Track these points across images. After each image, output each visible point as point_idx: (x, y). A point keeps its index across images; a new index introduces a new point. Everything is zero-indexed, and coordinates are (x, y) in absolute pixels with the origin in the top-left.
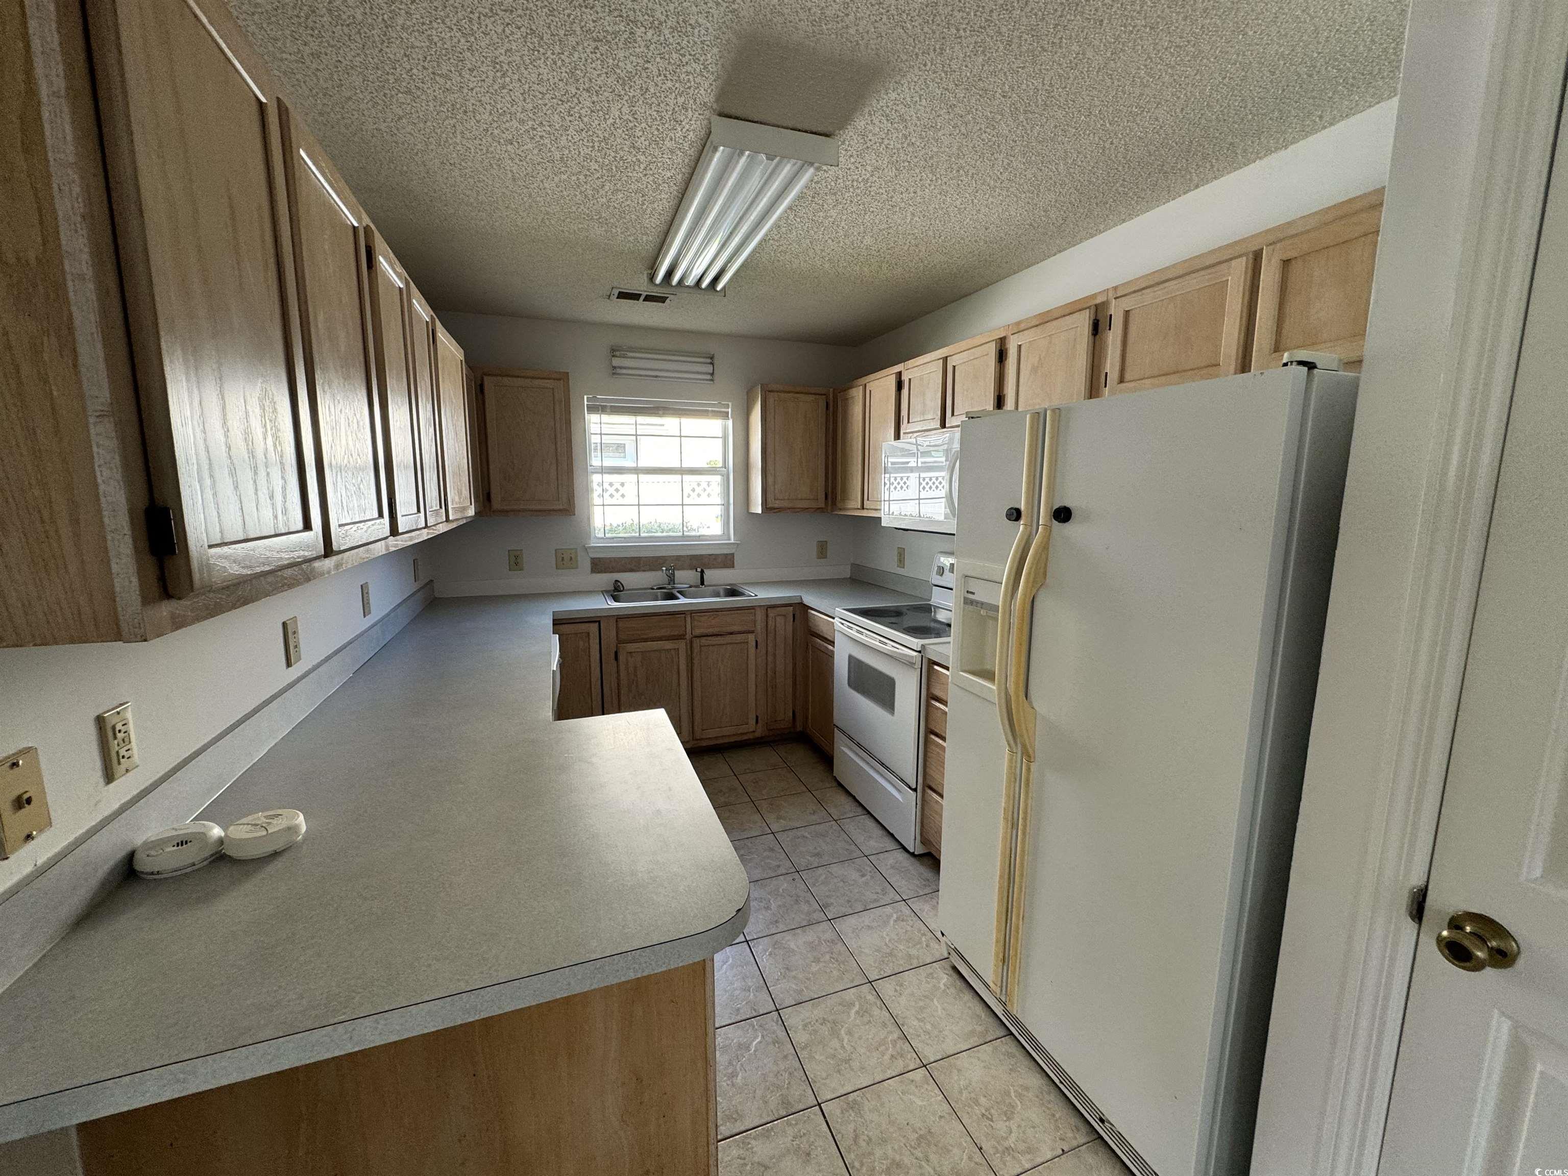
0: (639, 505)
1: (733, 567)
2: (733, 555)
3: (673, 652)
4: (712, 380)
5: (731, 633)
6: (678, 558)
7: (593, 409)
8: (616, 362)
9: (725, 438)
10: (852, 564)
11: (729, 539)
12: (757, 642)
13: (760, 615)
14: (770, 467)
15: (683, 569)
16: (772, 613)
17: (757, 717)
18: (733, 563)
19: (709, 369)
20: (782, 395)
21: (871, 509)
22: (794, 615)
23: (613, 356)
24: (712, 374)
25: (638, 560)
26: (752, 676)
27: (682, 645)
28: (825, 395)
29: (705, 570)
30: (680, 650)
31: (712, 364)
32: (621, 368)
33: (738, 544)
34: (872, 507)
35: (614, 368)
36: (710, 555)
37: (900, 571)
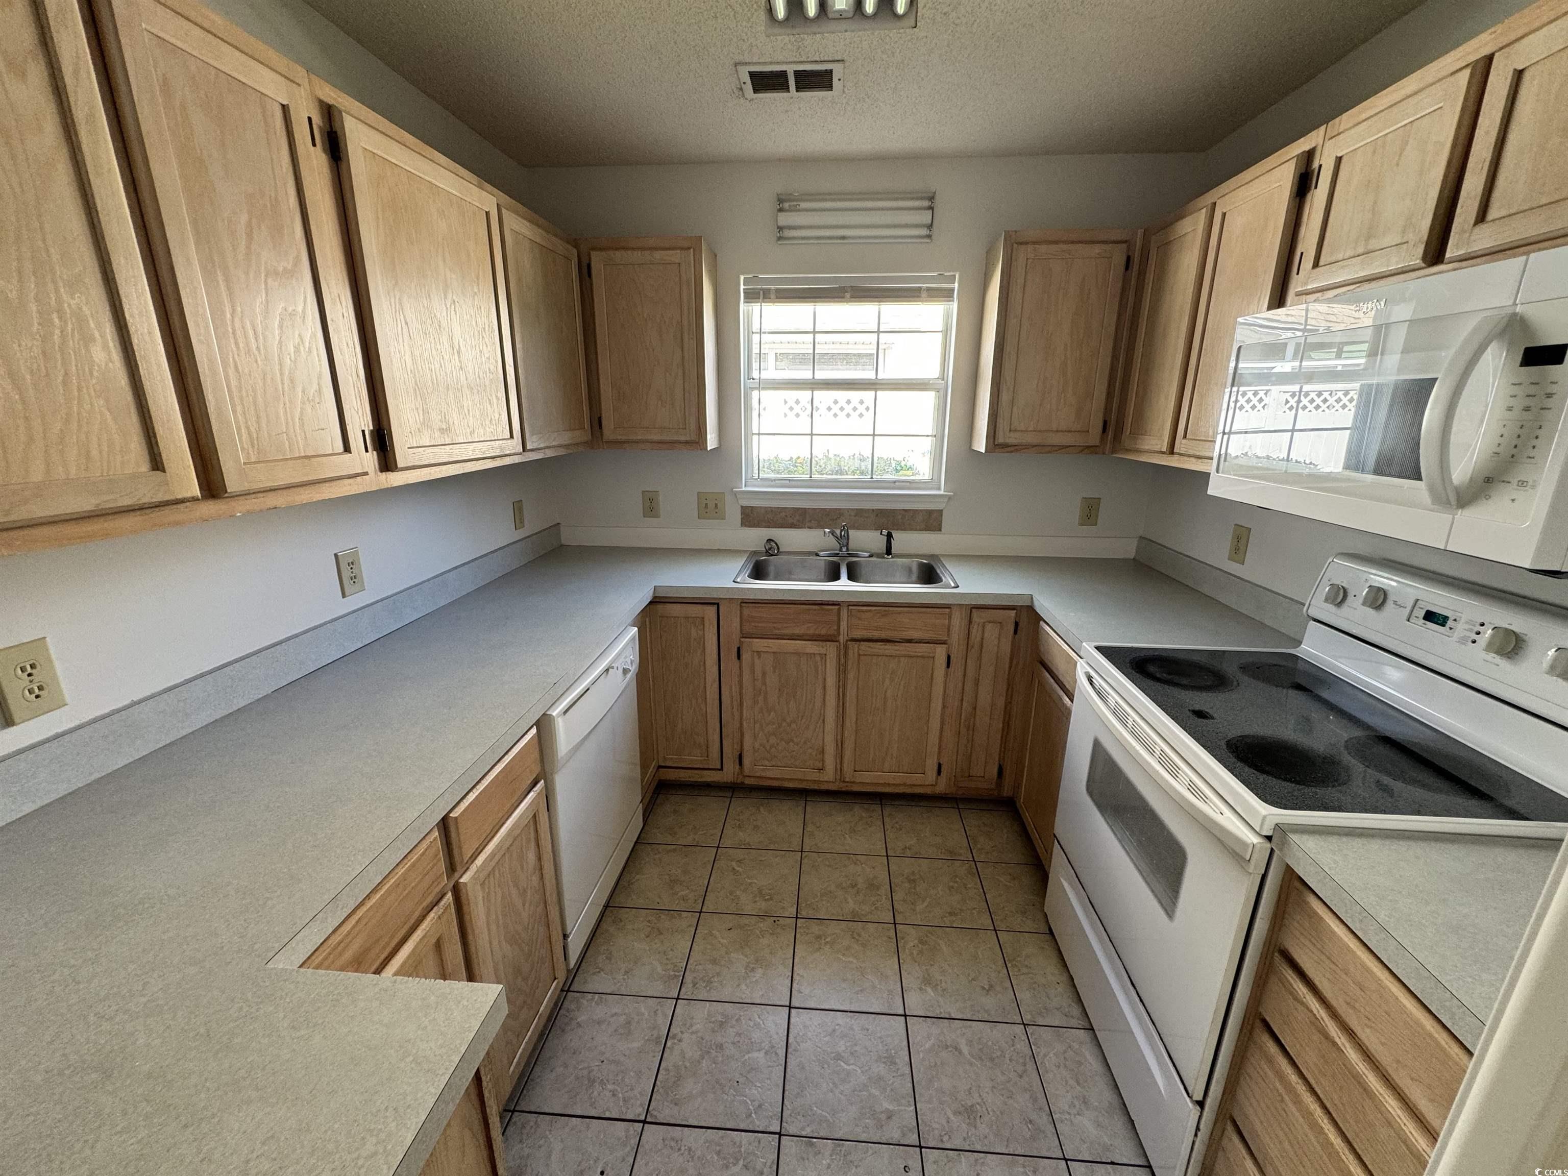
0: (812, 435)
1: (940, 530)
2: (940, 512)
3: (818, 658)
4: (929, 236)
5: (910, 641)
6: (859, 512)
7: (752, 296)
8: (784, 219)
9: (946, 332)
10: (1142, 538)
11: (939, 489)
12: (949, 657)
13: (958, 621)
14: (1008, 374)
15: (864, 528)
16: (977, 616)
17: (940, 766)
18: (940, 525)
19: (926, 217)
20: (1043, 248)
21: (1190, 456)
22: (1017, 624)
23: (781, 210)
24: (930, 226)
25: (803, 512)
26: (937, 705)
27: (831, 650)
28: (1126, 242)
29: (895, 534)
30: (828, 657)
31: (931, 208)
32: (791, 228)
33: (950, 498)
34: (1191, 452)
35: (780, 228)
36: (906, 511)
37: (1233, 568)
